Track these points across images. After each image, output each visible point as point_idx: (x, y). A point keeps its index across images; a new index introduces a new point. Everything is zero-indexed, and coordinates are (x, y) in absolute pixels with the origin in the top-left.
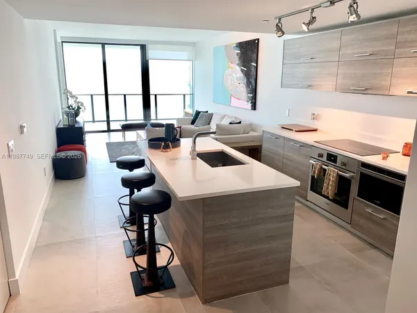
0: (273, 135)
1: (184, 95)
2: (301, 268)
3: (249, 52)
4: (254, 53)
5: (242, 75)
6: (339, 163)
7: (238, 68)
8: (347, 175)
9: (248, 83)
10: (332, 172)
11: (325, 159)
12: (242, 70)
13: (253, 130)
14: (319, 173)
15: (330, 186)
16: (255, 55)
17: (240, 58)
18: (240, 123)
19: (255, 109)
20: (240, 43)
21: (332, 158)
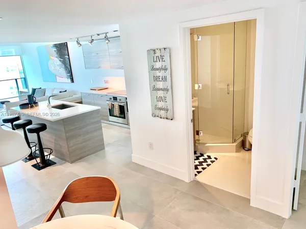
0: (86, 93)
1: (16, 80)
2: (109, 144)
3: (62, 49)
4: (65, 50)
5: (60, 63)
6: (118, 101)
7: (56, 59)
8: (122, 104)
9: (66, 68)
10: (116, 104)
11: (112, 100)
12: (60, 60)
13: (75, 94)
14: (111, 106)
15: (117, 111)
16: (67, 51)
17: (57, 53)
18: (66, 91)
19: (73, 82)
20: (55, 45)
21: (115, 99)
